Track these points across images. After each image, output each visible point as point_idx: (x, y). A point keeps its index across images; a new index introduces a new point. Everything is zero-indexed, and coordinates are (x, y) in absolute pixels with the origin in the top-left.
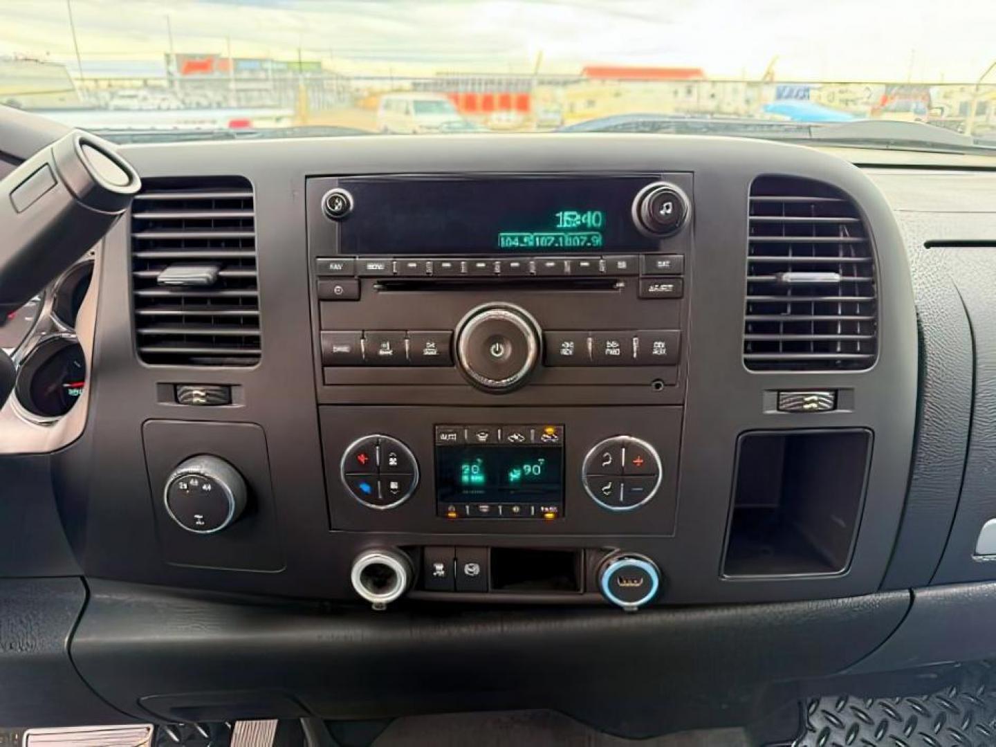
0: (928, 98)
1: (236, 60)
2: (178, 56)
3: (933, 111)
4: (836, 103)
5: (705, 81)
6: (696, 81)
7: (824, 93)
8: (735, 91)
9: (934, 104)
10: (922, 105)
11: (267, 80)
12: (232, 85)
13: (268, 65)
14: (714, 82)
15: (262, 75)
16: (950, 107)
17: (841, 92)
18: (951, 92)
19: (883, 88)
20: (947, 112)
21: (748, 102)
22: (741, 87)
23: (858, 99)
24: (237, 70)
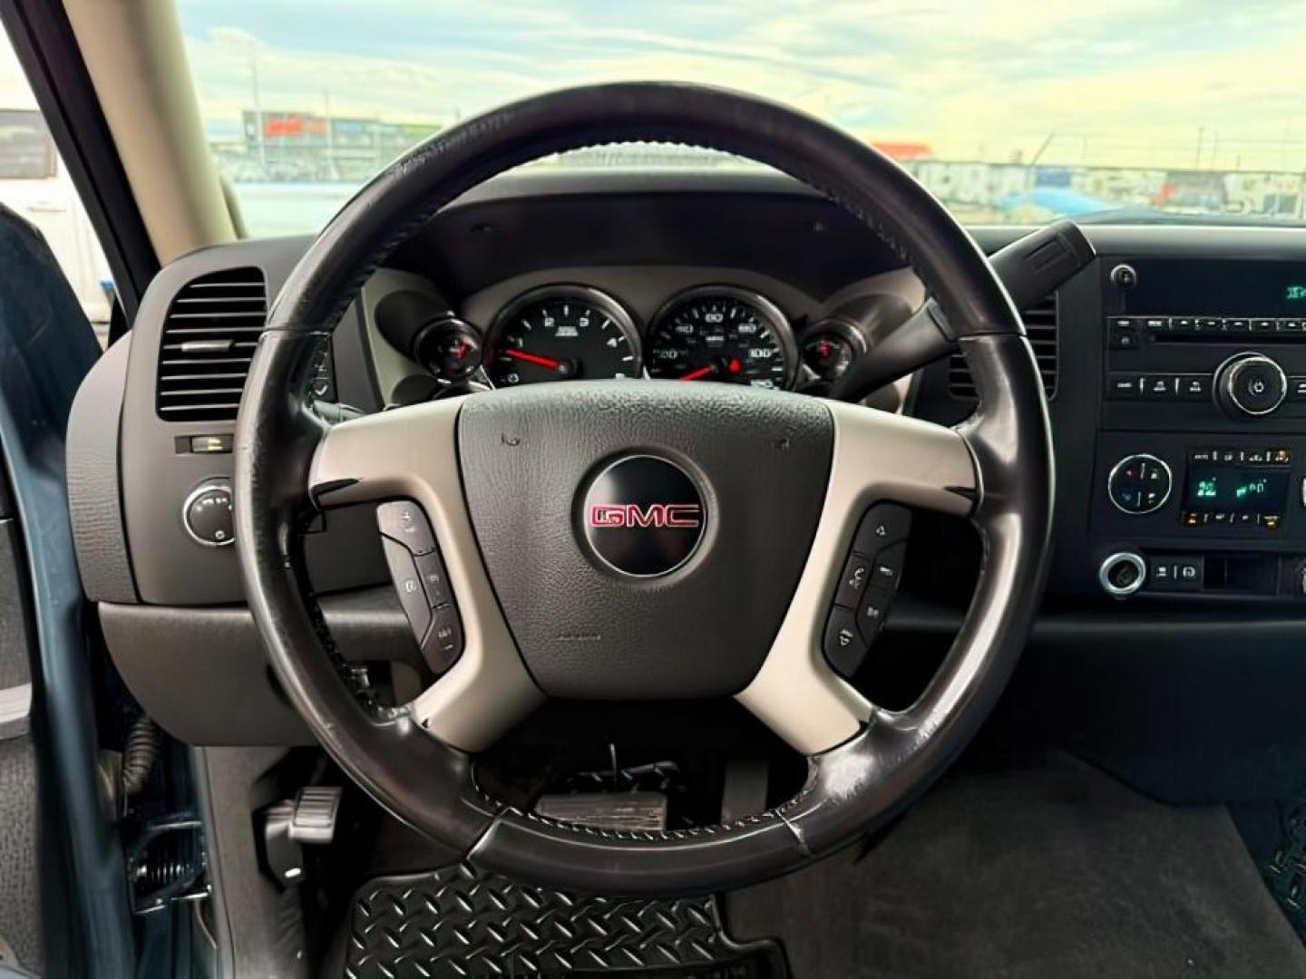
0: (1221, 187)
1: (335, 121)
2: (264, 114)
3: (1231, 207)
4: (1104, 192)
5: (935, 162)
6: (925, 162)
7: (1089, 181)
8: (975, 175)
9: (1230, 197)
10: (1215, 199)
11: (371, 147)
12: (329, 152)
13: (375, 128)
14: (948, 164)
15: (366, 140)
16: (1252, 201)
17: (1112, 179)
18: (1253, 182)
19: (1163, 175)
20: (1248, 208)
21: (991, 188)
22: (983, 169)
23: (1134, 188)
24: (335, 135)
